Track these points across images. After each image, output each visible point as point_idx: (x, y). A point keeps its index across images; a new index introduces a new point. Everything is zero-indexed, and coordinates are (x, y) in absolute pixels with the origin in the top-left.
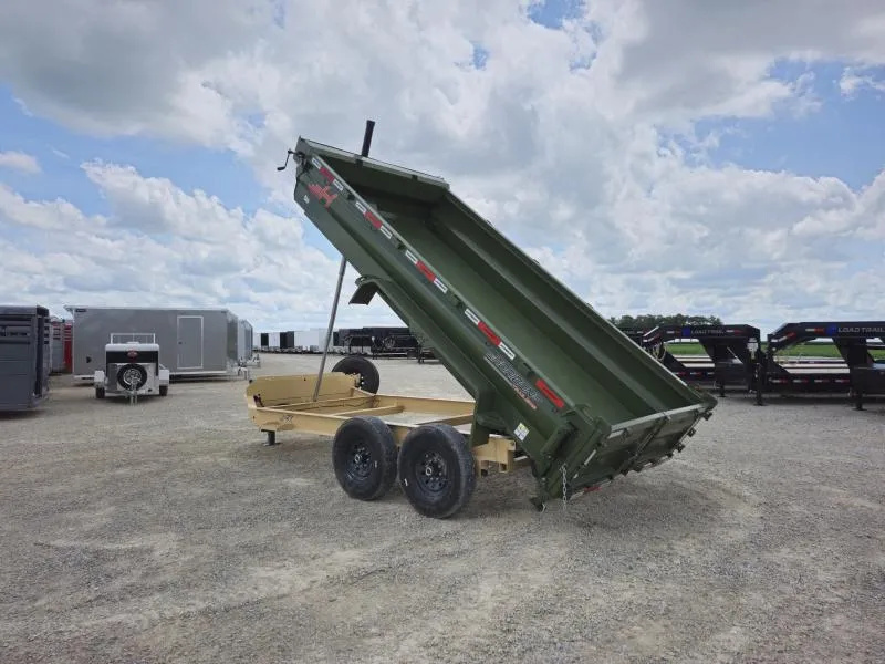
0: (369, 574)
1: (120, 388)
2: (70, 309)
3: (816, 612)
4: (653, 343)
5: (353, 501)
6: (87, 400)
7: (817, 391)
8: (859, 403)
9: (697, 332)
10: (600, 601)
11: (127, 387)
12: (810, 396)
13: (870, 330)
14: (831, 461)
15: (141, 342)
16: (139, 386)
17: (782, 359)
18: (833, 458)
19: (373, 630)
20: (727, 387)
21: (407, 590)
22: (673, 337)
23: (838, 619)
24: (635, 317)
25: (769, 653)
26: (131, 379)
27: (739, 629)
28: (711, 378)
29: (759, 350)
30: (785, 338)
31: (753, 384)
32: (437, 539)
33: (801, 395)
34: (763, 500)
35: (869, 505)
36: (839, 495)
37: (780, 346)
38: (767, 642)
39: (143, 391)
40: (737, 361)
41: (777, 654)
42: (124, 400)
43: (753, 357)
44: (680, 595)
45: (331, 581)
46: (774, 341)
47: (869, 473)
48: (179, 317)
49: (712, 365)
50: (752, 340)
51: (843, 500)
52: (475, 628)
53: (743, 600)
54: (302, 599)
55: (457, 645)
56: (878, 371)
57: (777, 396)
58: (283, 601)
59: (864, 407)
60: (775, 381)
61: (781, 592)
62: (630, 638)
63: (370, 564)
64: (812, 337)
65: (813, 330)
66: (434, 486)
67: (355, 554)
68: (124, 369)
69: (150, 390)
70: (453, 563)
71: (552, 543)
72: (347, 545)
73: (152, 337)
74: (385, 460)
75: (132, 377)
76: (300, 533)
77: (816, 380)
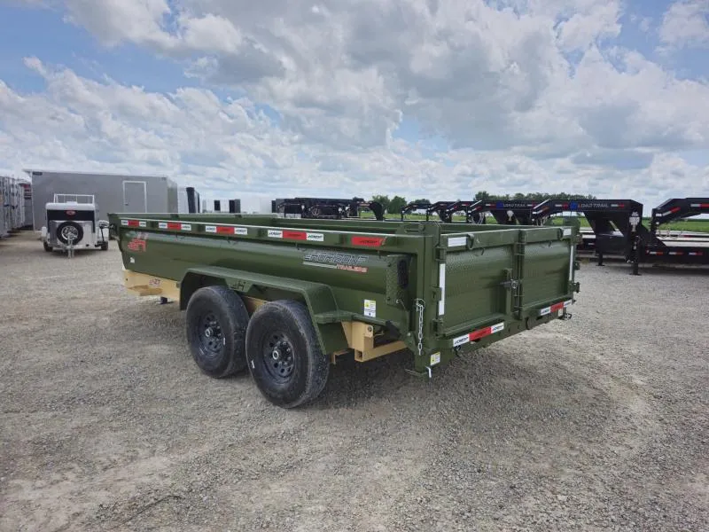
1: (59, 242)
2: (28, 172)
4: (542, 215)
6: (36, 252)
9: (582, 206)
11: (65, 242)
15: (79, 202)
16: (76, 242)
17: (663, 232)
22: (561, 210)
24: (526, 195)
26: (69, 235)
28: (592, 248)
29: (640, 223)
30: (669, 212)
31: (631, 255)
37: (664, 220)
39: (80, 246)
40: (618, 233)
42: (63, 254)
43: (634, 230)
46: (658, 215)
48: (125, 182)
49: (594, 237)
50: (635, 214)
57: (651, 265)
60: (651, 253)
63: (169, 482)
64: (698, 211)
65: (698, 205)
66: (283, 371)
67: (160, 462)
68: (62, 226)
69: (87, 245)
70: (274, 486)
71: (408, 454)
72: (161, 447)
73: (91, 198)
74: (233, 337)
75: (70, 233)
76: (114, 424)
77: (691, 254)
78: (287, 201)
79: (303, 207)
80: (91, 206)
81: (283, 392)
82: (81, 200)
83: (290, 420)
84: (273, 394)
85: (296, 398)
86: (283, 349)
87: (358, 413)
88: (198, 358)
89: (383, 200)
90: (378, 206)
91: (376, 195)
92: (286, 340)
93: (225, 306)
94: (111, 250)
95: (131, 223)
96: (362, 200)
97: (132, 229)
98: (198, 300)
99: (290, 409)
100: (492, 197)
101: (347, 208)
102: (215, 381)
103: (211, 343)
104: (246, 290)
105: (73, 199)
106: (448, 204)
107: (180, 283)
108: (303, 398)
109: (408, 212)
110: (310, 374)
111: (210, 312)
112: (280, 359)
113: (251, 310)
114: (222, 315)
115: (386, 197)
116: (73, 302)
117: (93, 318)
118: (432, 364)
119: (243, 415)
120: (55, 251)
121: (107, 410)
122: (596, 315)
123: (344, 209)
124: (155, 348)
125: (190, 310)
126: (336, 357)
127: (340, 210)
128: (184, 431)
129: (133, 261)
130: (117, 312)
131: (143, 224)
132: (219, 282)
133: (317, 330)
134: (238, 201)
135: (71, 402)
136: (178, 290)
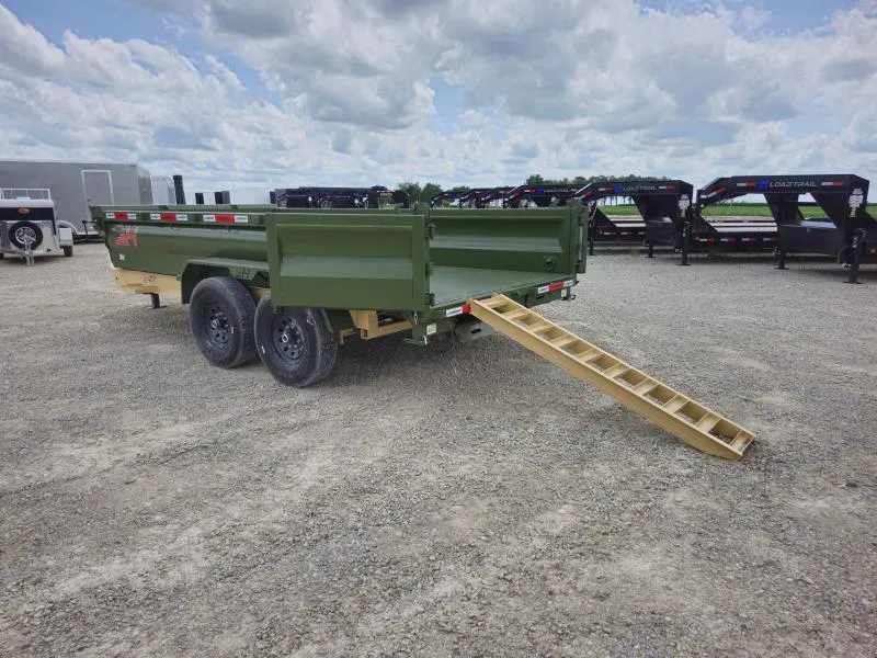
0: (187, 450)
1: (13, 247)
3: (662, 487)
5: (211, 368)
7: (745, 251)
8: (782, 263)
9: (630, 189)
10: (431, 477)
11: (21, 246)
12: (738, 255)
13: (802, 184)
14: (735, 321)
15: (32, 198)
16: (34, 246)
17: (710, 217)
18: (739, 318)
19: (158, 518)
20: (655, 248)
21: (221, 469)
22: (604, 194)
23: (683, 495)
25: (592, 536)
26: (26, 238)
27: (571, 507)
28: (641, 238)
29: (689, 207)
30: (714, 193)
32: (287, 410)
33: (729, 255)
34: (650, 362)
35: (757, 365)
36: (730, 356)
37: (708, 202)
38: (593, 523)
39: (40, 251)
40: (668, 220)
41: (601, 536)
42: (21, 261)
44: (520, 467)
45: (140, 459)
46: (703, 196)
47: (769, 333)
48: (83, 171)
49: (643, 225)
50: (684, 196)
51: (733, 362)
52: (276, 513)
53: (586, 474)
54: (95, 482)
55: (245, 534)
56: (805, 229)
58: (73, 484)
59: (786, 266)
60: (702, 240)
61: (631, 464)
62: (445, 519)
63: (195, 439)
64: (743, 191)
65: (744, 185)
66: (293, 354)
67: (184, 428)
68: (15, 227)
69: (49, 250)
70: (289, 437)
71: (408, 412)
72: (181, 418)
73: (46, 192)
74: (241, 327)
75: (26, 236)
76: (134, 405)
77: (744, 240)
78: (289, 191)
79: (310, 199)
80: (47, 202)
81: (295, 373)
82: (34, 195)
83: (302, 396)
84: (285, 375)
85: (306, 377)
86: (293, 334)
87: (367, 388)
88: (206, 351)
89: (412, 189)
90: (405, 196)
91: (403, 182)
92: (294, 324)
93: (231, 296)
94: (78, 256)
95: (119, 215)
96: (382, 188)
97: (119, 223)
98: (202, 291)
99: (302, 387)
100: (547, 182)
101: (365, 199)
102: (225, 372)
103: (218, 335)
104: (251, 277)
105: (22, 194)
106: (485, 191)
107: (180, 275)
108: (313, 376)
109: (438, 203)
110: (319, 353)
111: (216, 303)
112: (290, 342)
113: (256, 299)
114: (227, 304)
115: (417, 185)
116: (52, 309)
117: (81, 324)
118: (429, 333)
119: (257, 394)
120: (7, 259)
121: (123, 396)
122: (623, 304)
123: (361, 200)
124: (158, 347)
125: (194, 301)
126: (345, 338)
127: (357, 201)
128: (202, 406)
129: (122, 257)
130: (105, 318)
131: (132, 217)
132: (222, 272)
133: (325, 314)
134: (227, 194)
135: (84, 391)
136: (179, 284)
